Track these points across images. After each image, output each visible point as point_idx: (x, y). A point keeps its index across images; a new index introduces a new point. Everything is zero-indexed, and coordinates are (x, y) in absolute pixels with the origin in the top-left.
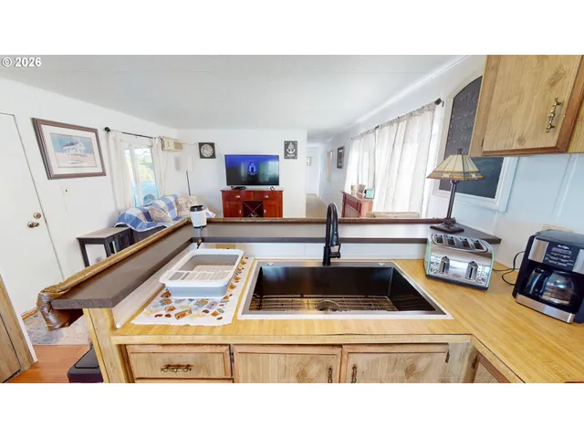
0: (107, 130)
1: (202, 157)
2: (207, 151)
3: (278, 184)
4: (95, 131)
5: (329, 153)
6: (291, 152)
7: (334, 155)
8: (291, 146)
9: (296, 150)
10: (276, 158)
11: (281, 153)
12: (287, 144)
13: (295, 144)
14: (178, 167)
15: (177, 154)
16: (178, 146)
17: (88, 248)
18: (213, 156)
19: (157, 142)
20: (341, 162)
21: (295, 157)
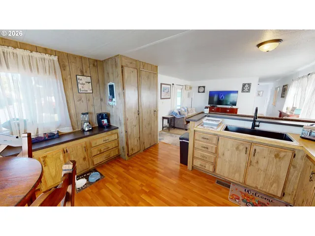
0: (173, 84)
1: (199, 92)
2: (202, 89)
3: (235, 105)
4: (170, 85)
5: (276, 89)
6: (246, 89)
7: (280, 90)
8: (247, 86)
9: (250, 88)
10: (237, 92)
11: (240, 90)
12: (244, 85)
13: (249, 85)
14: (189, 96)
15: (189, 91)
16: (191, 88)
17: (164, 120)
18: (204, 92)
19: (184, 87)
20: (284, 94)
21: (249, 91)
